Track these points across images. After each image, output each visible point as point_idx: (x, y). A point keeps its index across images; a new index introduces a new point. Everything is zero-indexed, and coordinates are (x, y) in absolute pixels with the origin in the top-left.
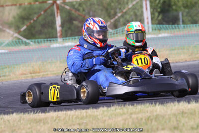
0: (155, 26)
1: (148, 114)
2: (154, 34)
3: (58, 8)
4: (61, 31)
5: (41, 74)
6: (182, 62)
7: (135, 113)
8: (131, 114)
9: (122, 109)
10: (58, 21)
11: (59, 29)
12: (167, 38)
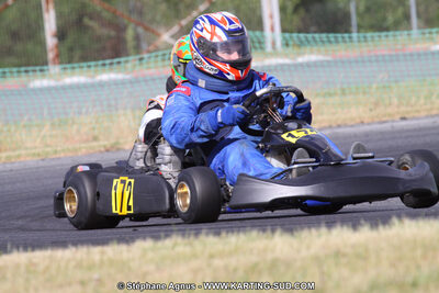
0: (287, 35)
1: (254, 259)
2: (286, 56)
4: (57, 46)
6: (352, 126)
7: (221, 255)
8: (212, 256)
9: (191, 244)
10: (50, 23)
11: (51, 41)
12: (315, 65)
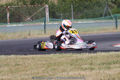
3: (8, 9)
5: (6, 38)
10: (8, 16)
11: (8, 19)
12: (57, 24)
